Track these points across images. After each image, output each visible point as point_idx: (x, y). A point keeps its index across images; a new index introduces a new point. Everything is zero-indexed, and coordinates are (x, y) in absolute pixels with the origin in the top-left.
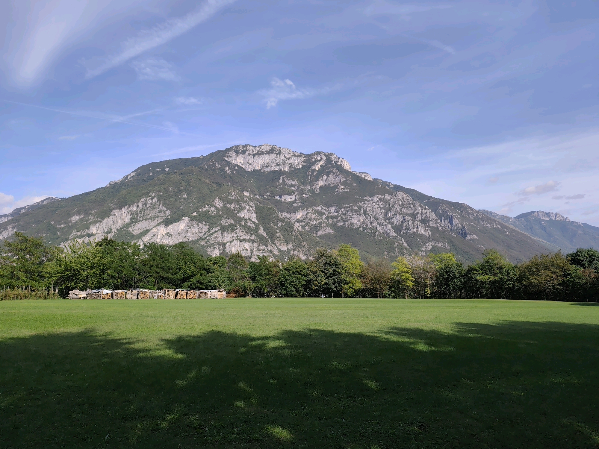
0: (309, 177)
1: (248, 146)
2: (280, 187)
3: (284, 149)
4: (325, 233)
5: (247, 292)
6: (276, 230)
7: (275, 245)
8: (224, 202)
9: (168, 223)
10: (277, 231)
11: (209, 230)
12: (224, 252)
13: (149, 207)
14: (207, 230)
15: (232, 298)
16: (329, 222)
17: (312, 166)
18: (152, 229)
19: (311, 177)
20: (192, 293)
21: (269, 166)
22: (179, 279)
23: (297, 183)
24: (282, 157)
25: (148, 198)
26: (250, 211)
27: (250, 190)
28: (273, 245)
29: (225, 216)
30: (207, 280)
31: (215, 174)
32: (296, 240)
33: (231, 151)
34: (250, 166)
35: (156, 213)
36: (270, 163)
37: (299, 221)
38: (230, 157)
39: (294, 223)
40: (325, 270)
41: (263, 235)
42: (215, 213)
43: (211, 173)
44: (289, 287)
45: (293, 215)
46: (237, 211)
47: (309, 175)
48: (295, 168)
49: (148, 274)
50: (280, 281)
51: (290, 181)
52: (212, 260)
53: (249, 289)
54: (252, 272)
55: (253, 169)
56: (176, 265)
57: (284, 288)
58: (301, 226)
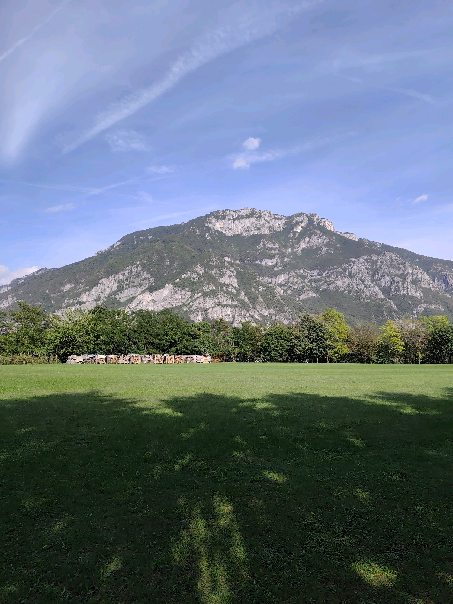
0: (290, 240)
1: (228, 211)
2: (261, 251)
3: (264, 212)
4: (308, 297)
5: (231, 357)
6: (258, 295)
7: (257, 310)
8: (205, 269)
9: (153, 290)
11: (192, 296)
12: (206, 317)
13: (134, 274)
14: (190, 296)
15: (217, 363)
16: (312, 286)
17: (293, 228)
18: (137, 296)
19: (292, 240)
20: (179, 358)
21: (249, 230)
22: (166, 344)
23: (278, 246)
24: (263, 221)
25: (134, 267)
26: (231, 276)
27: (230, 255)
28: (254, 310)
29: (207, 282)
30: (192, 346)
31: (196, 241)
32: (277, 305)
33: (211, 217)
34: (231, 232)
35: (141, 281)
36: (250, 227)
37: (280, 285)
38: (211, 223)
39: (276, 287)
40: (309, 335)
41: (244, 300)
42: (197, 279)
43: (192, 240)
44: (273, 352)
45: (274, 279)
46: (218, 277)
47: (290, 238)
48: (276, 231)
49: (138, 340)
50: (264, 346)
51: (270, 244)
52: (197, 326)
53: (233, 354)
54: (235, 338)
55: (233, 234)
56: (163, 331)
57: (267, 353)
58: (282, 290)
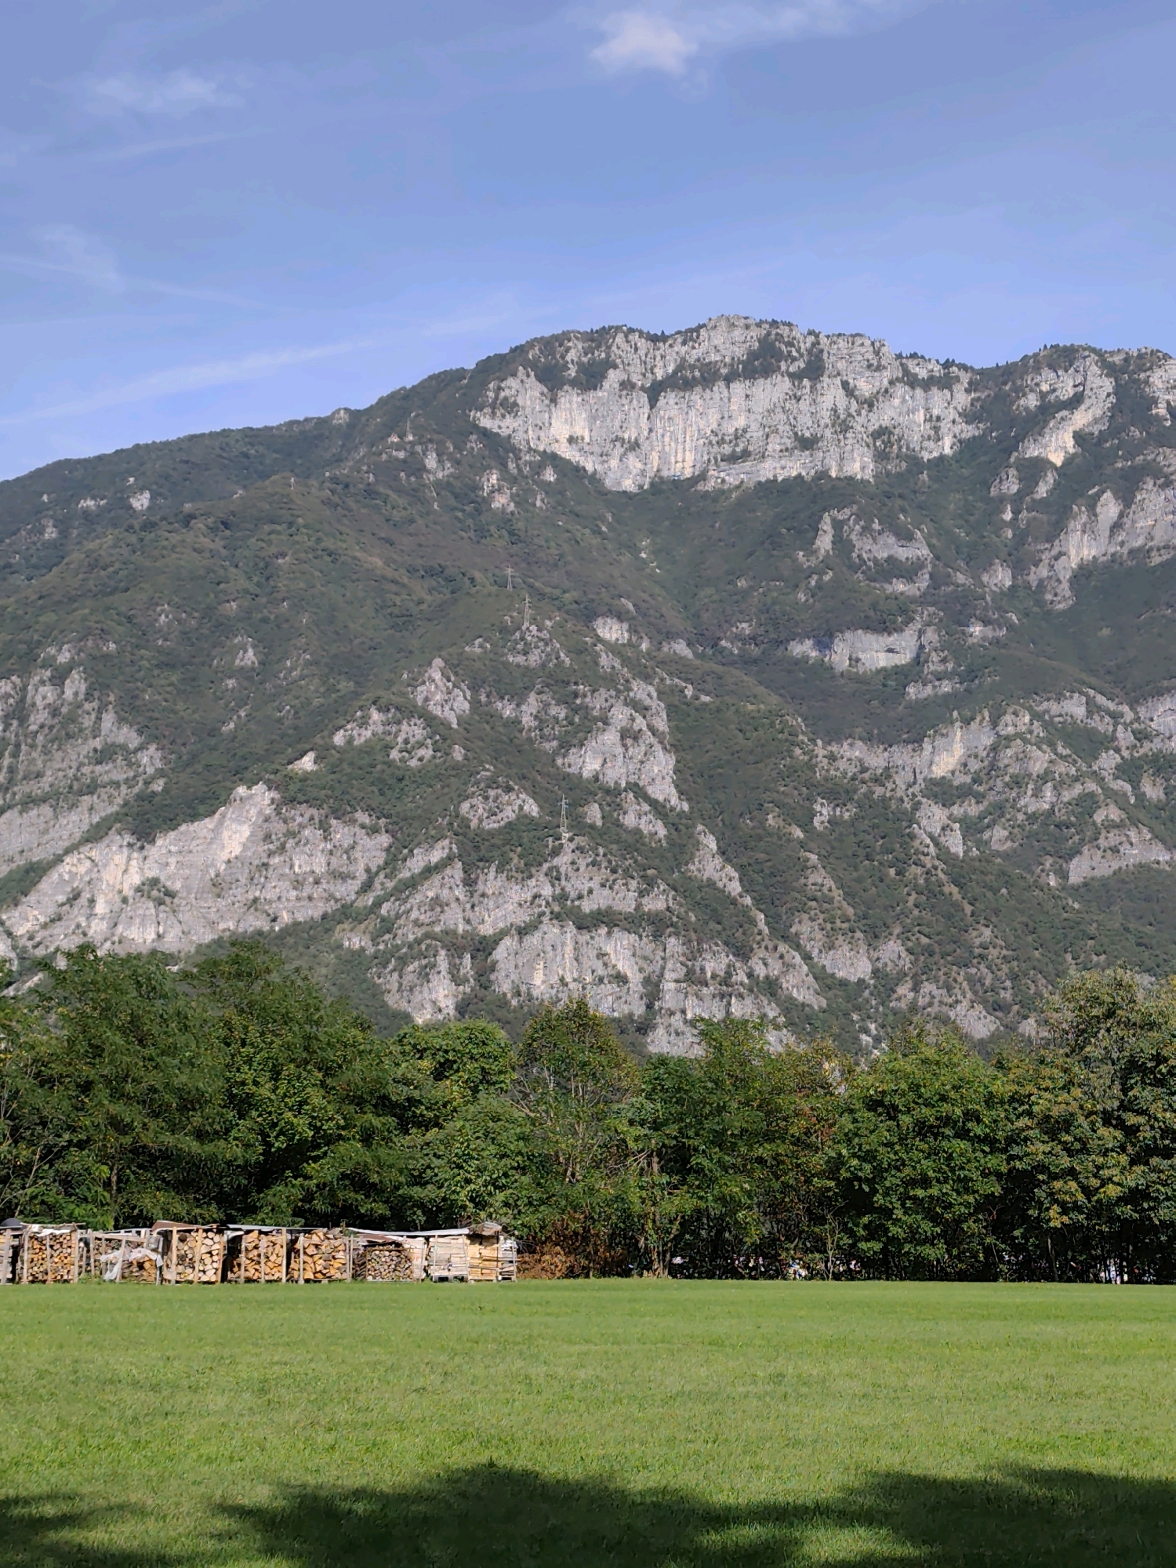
0: (1003, 512)
1: (620, 338)
2: (820, 579)
3: (842, 344)
4: (1115, 865)
5: (642, 1243)
6: (803, 854)
7: (798, 947)
8: (474, 689)
9: (154, 821)
10: (808, 860)
11: (393, 859)
12: (482, 993)
13: (42, 726)
14: (381, 862)
15: (555, 1282)
16: (1141, 797)
17: (1020, 439)
18: (59, 860)
19: (1016, 512)
20: (317, 1246)
21: (746, 454)
22: (240, 1162)
23: (924, 552)
24: (832, 395)
25: (37, 678)
26: (636, 738)
27: (631, 607)
28: (783, 948)
29: (486, 773)
30: (401, 1171)
31: (420, 521)
32: (927, 915)
33: (514, 375)
34: (634, 463)
36: (755, 433)
37: (942, 792)
38: (511, 408)
39: (917, 806)
40: (1123, 1107)
41: (720, 885)
42: (427, 753)
43: (397, 515)
44: (899, 1213)
45: (906, 757)
46: (555, 743)
47: (1002, 499)
48: (915, 464)
49: (66, 1136)
50: (844, 1174)
51: (881, 540)
52: (425, 1050)
53: (654, 1221)
54: (666, 1123)
55: (650, 474)
56: (221, 1083)
57: (866, 1220)
58: (958, 825)
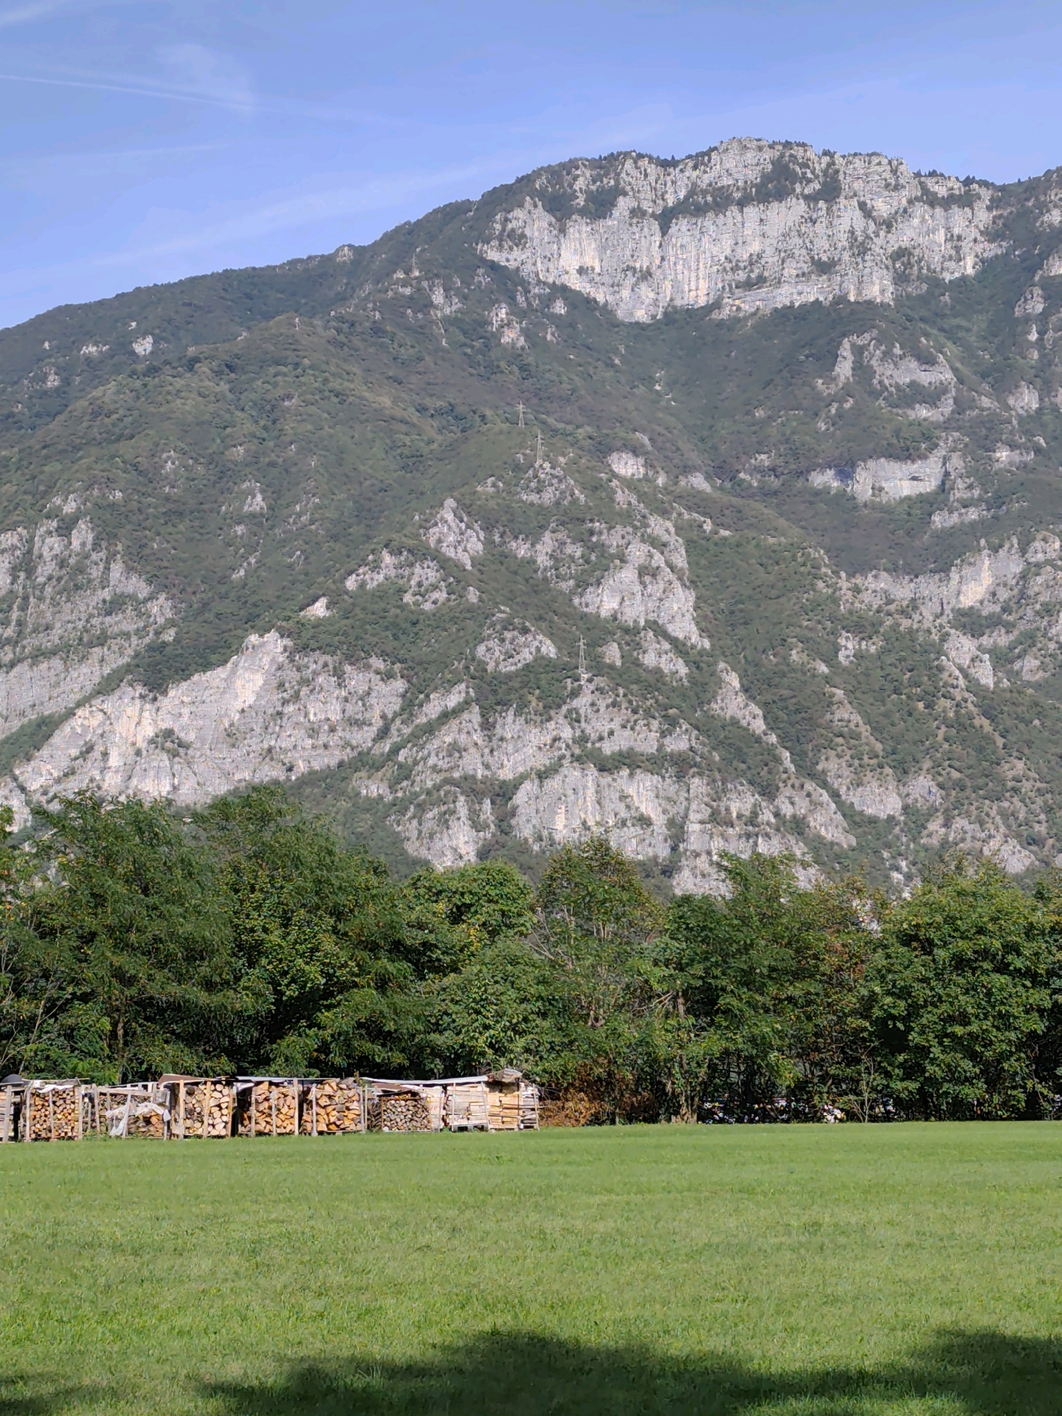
0: (1029, 333)
1: (629, 165)
2: (841, 407)
3: (858, 163)
5: (669, 1088)
6: (828, 689)
7: (824, 785)
8: (488, 528)
9: (166, 672)
10: (833, 695)
11: (410, 705)
12: (503, 838)
13: (50, 578)
14: (397, 708)
15: (579, 1129)
17: (1044, 256)
18: (70, 713)
19: (1041, 333)
20: (330, 1097)
21: (761, 280)
22: (251, 1012)
23: (948, 376)
24: (849, 217)
25: (43, 529)
26: (654, 576)
27: (646, 440)
28: (810, 786)
29: (501, 615)
30: (418, 1018)
31: (428, 359)
32: (957, 748)
33: (521, 206)
34: (646, 292)
35: (91, 616)
36: (771, 259)
37: (971, 622)
38: (519, 239)
39: (945, 637)
41: (744, 723)
42: (441, 596)
43: (404, 353)
44: (936, 1051)
45: (933, 587)
46: (572, 582)
47: (1027, 320)
48: (935, 283)
49: (70, 989)
50: (877, 1012)
51: (903, 365)
52: (440, 892)
53: (681, 1066)
54: (692, 962)
55: (663, 304)
56: (228, 931)
57: (901, 1058)
58: (987, 656)
